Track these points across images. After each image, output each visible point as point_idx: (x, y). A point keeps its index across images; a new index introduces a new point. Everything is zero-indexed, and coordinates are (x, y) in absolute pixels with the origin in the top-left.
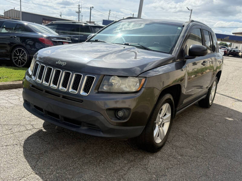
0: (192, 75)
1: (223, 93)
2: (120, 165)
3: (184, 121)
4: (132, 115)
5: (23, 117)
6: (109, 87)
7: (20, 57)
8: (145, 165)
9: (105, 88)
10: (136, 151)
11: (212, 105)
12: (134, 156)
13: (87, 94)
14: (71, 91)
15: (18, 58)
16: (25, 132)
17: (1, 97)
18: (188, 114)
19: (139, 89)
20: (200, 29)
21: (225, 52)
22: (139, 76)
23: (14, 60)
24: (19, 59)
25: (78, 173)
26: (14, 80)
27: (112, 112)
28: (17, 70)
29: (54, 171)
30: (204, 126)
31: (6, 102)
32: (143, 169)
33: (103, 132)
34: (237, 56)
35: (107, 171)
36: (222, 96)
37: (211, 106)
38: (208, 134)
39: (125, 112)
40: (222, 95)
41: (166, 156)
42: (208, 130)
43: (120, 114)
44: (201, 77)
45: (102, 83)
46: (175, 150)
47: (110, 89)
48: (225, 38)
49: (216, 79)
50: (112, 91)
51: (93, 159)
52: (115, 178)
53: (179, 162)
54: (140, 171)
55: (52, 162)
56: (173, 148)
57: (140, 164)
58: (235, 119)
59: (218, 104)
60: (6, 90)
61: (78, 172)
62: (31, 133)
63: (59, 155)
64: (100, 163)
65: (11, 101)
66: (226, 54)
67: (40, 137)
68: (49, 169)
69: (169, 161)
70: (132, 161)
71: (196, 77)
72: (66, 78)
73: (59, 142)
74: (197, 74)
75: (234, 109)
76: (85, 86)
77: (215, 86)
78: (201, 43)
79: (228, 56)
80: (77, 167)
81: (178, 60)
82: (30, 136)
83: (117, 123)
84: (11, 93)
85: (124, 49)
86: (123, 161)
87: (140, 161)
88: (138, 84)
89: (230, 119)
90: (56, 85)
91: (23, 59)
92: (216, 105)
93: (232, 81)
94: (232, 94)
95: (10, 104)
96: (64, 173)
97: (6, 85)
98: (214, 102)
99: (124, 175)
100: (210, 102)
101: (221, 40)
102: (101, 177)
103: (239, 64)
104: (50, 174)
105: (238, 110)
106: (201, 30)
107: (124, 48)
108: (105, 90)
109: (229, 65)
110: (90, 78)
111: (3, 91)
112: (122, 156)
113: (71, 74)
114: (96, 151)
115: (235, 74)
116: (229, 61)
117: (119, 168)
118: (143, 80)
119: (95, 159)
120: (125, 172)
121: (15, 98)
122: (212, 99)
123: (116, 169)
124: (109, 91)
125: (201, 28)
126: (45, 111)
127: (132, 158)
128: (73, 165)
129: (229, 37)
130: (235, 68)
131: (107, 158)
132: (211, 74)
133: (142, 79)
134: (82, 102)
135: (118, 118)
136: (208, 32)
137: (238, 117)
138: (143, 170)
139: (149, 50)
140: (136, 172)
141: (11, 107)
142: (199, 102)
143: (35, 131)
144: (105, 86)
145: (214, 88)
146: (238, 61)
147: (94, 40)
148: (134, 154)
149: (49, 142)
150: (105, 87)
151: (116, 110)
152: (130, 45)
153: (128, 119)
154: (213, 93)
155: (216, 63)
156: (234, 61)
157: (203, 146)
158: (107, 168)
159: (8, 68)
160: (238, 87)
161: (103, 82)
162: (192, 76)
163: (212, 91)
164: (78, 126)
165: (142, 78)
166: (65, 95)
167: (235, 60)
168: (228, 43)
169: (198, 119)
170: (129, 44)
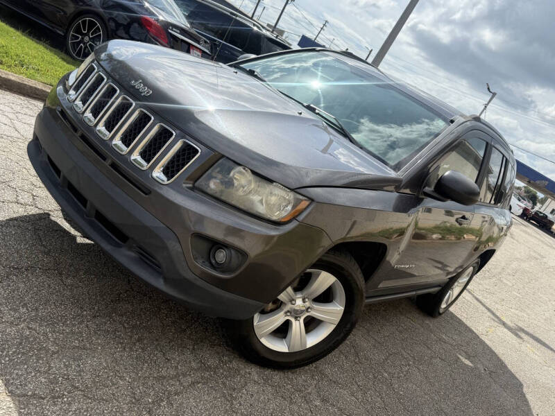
0: (435, 233)
1: (480, 298)
2: (176, 368)
3: (368, 325)
4: (245, 269)
5: (24, 170)
6: (222, 187)
7: (86, 39)
8: (234, 390)
9: (213, 186)
10: (230, 349)
11: (444, 313)
12: (220, 360)
13: (168, 180)
14: (135, 160)
15: (83, 39)
16: (11, 205)
17: (2, 107)
18: (384, 313)
19: (286, 220)
20: (487, 143)
21: (525, 210)
22: (298, 190)
23: (72, 40)
24: (82, 41)
25: (74, 347)
26: (49, 81)
27: (204, 246)
28: (68, 63)
29: (25, 320)
30: (405, 354)
31: (6, 123)
32: (225, 397)
33: (166, 280)
34: (547, 229)
35: (142, 368)
36: (476, 302)
37: (440, 314)
38: (405, 376)
39: (231, 257)
40: (477, 299)
41: (289, 386)
42: (409, 365)
43: (221, 256)
44: (451, 243)
45: (210, 171)
46: (315, 382)
47: (222, 192)
48: (538, 182)
49: (477, 263)
50: (223, 198)
51: (124, 327)
52: (152, 394)
53: (312, 413)
54: (215, 398)
55: (32, 297)
56: (313, 375)
57: (224, 384)
58: (479, 366)
59: (459, 316)
60: (21, 97)
61: (78, 345)
62: (20, 211)
63: (55, 289)
64: (137, 344)
65: (18, 125)
66: (525, 215)
67: (36, 230)
68: (15, 310)
69: (291, 403)
70: (208, 368)
71: (441, 241)
72: (138, 126)
73: (72, 260)
74: (447, 234)
75: (488, 342)
76: (172, 161)
77: (468, 275)
78: (476, 168)
79: (529, 222)
80: (81, 333)
81: (408, 191)
82: (16, 219)
83: (203, 272)
84: (28, 107)
85: (298, 115)
86: (190, 362)
87: (226, 377)
88: (289, 208)
89: (467, 362)
90: (110, 132)
91: (90, 44)
92: (453, 316)
93: (511, 277)
94: (499, 307)
95: (13, 130)
96: (45, 334)
97: (26, 85)
98: (451, 309)
99: (177, 394)
100: (443, 306)
101: (529, 182)
102: (122, 378)
103: (542, 248)
104: (12, 323)
105: (494, 349)
106: (489, 146)
107: (301, 113)
108: (211, 190)
109: (522, 241)
110: (189, 149)
111: (14, 95)
112: (194, 349)
113: (151, 121)
114: (142, 313)
115: (525, 265)
116: (526, 232)
117: (172, 372)
118: (305, 204)
119: (130, 330)
120: (180, 388)
121: (29, 122)
122: (450, 302)
123: (164, 373)
124: (217, 195)
125: (489, 142)
126: (65, 178)
127: (213, 362)
128: (74, 325)
129: (547, 182)
130: (531, 253)
131: (157, 340)
132: (471, 246)
133: (302, 200)
134: (146, 194)
135: (211, 263)
136: (504, 156)
137: (486, 363)
138: (223, 399)
139: (351, 141)
140: (206, 397)
141: (11, 137)
142: (420, 297)
143: (34, 211)
144: (214, 180)
145: (463, 280)
146: (542, 242)
147: (248, 69)
148: (221, 354)
149: (50, 251)
150: (214, 184)
151: (216, 245)
152: (318, 114)
153: (233, 275)
154: (456, 289)
155: (490, 229)
156: (535, 237)
157: (381, 398)
158: (147, 362)
159: (51, 51)
160: (517, 297)
161: (212, 171)
162: (434, 236)
163: (456, 284)
164: (119, 243)
165: (301, 197)
166: (118, 162)
167: (538, 236)
168: (540, 195)
169: (401, 332)
170: (317, 111)
